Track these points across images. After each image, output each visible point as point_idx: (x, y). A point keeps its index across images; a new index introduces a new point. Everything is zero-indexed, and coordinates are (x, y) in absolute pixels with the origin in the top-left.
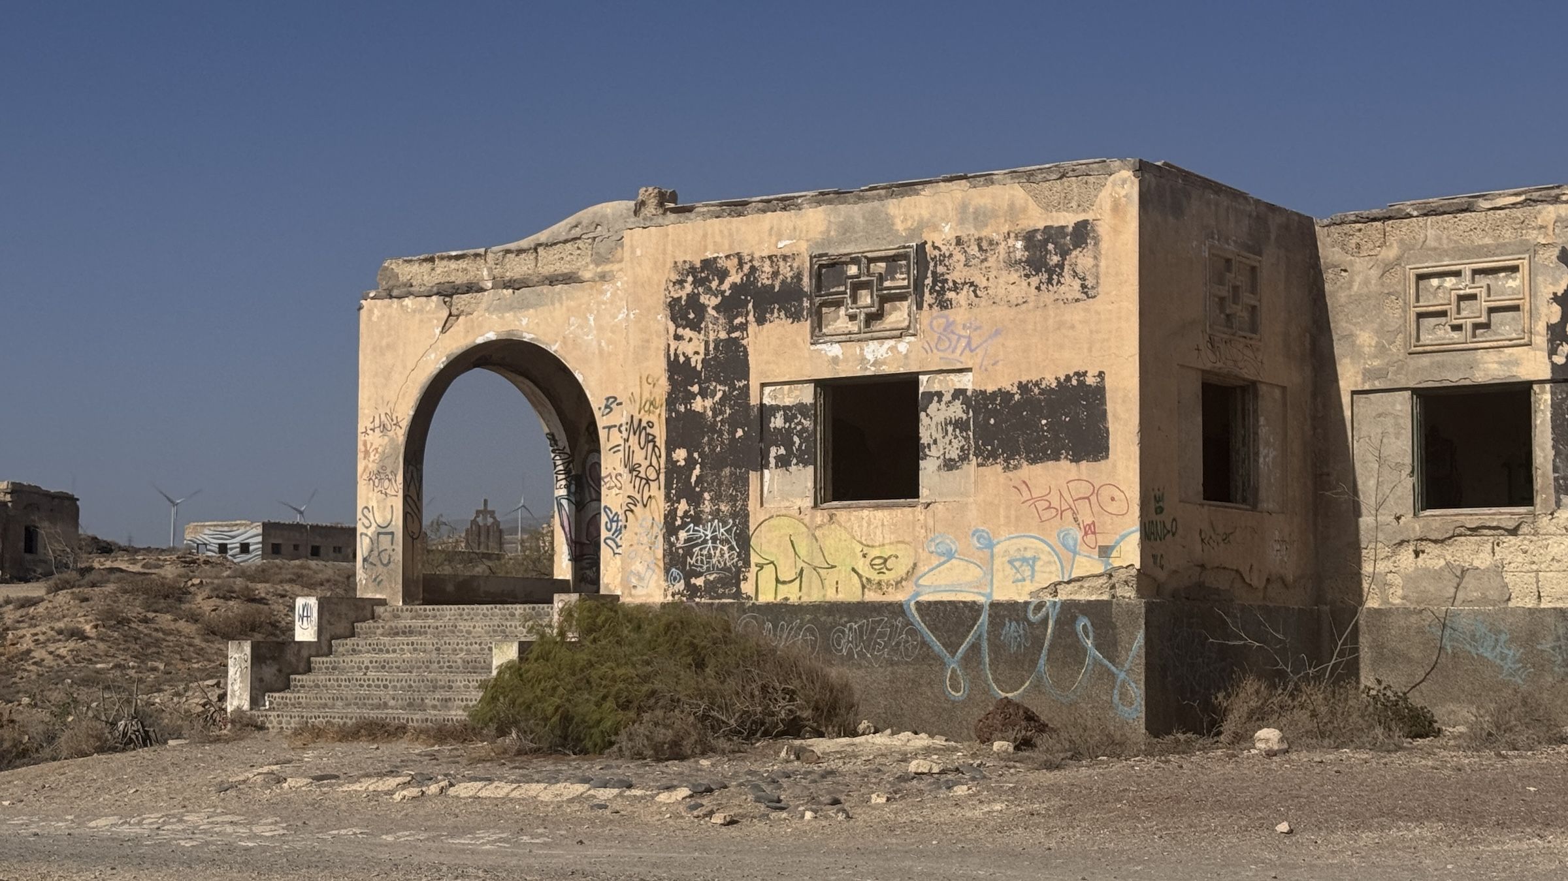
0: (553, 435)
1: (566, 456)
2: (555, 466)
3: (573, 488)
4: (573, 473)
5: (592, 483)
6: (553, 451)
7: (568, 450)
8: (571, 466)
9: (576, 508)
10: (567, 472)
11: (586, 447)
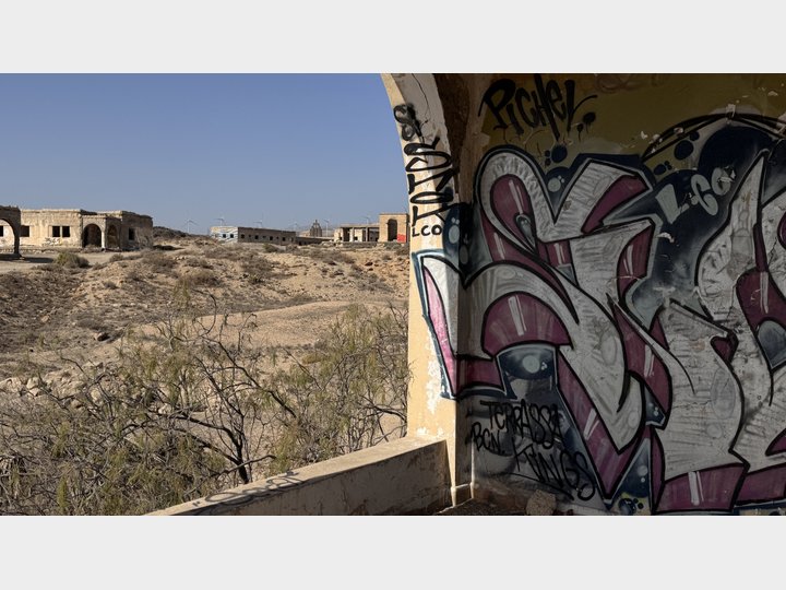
0: (411, 111)
1: (441, 161)
2: (413, 185)
3: (454, 234)
4: (456, 200)
5: (496, 223)
6: (410, 150)
7: (445, 145)
8: (452, 182)
9: (462, 280)
10: (443, 196)
11: (486, 140)
